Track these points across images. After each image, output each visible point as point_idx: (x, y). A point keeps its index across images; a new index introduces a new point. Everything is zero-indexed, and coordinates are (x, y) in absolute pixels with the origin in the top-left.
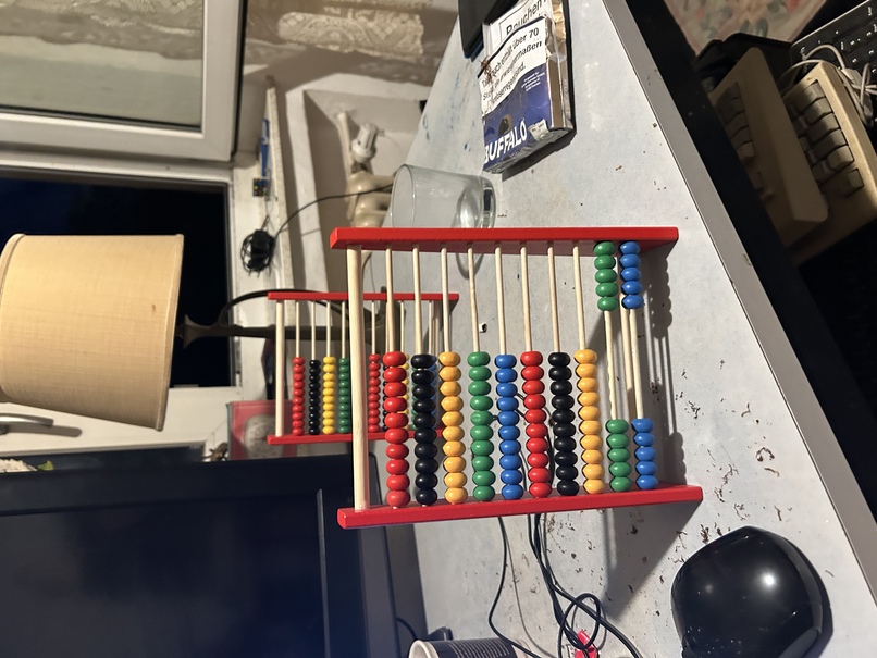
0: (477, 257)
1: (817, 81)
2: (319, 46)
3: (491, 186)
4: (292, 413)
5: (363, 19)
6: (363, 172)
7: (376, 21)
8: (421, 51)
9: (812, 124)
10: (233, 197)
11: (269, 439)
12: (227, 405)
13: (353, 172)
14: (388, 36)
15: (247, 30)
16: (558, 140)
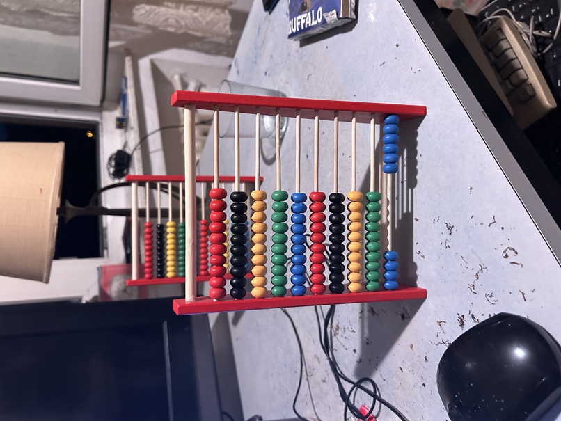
1: (500, 29)
2: (161, 28)
5: (190, 11)
7: (199, 12)
8: (230, 33)
10: (102, 131)
11: (128, 282)
12: (98, 269)
14: (208, 23)
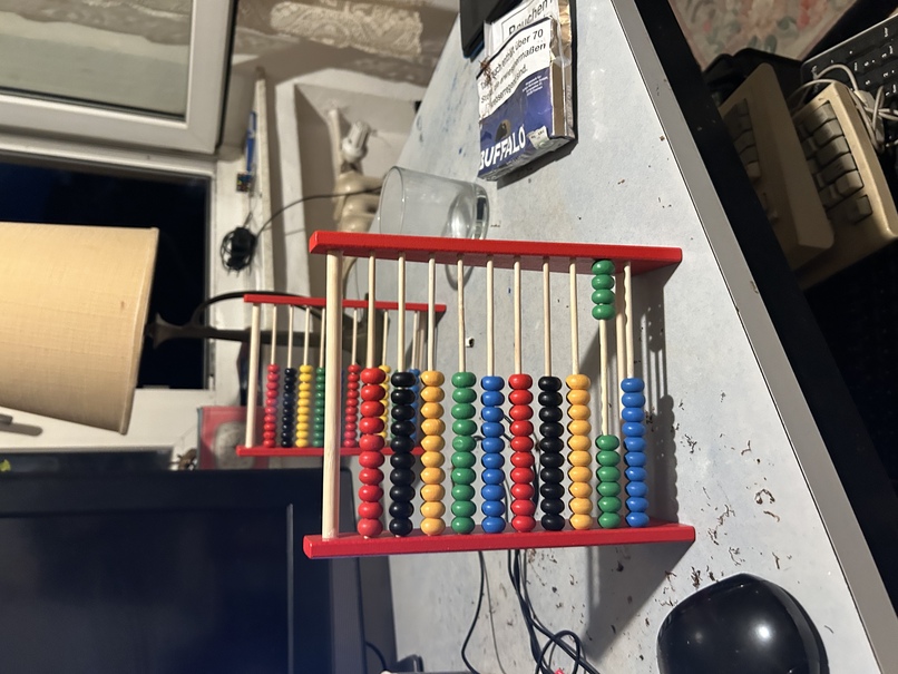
0: (467, 268)
1: (828, 102)
2: (313, 39)
3: (485, 194)
4: (265, 423)
5: (360, 13)
6: (352, 172)
7: (373, 16)
8: (419, 50)
9: (821, 147)
10: (216, 191)
11: (238, 449)
12: (198, 410)
13: (343, 171)
14: (385, 33)
15: (238, 18)
16: (558, 150)
